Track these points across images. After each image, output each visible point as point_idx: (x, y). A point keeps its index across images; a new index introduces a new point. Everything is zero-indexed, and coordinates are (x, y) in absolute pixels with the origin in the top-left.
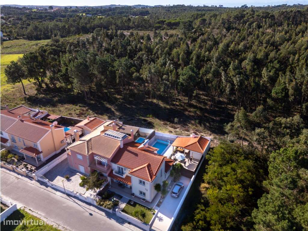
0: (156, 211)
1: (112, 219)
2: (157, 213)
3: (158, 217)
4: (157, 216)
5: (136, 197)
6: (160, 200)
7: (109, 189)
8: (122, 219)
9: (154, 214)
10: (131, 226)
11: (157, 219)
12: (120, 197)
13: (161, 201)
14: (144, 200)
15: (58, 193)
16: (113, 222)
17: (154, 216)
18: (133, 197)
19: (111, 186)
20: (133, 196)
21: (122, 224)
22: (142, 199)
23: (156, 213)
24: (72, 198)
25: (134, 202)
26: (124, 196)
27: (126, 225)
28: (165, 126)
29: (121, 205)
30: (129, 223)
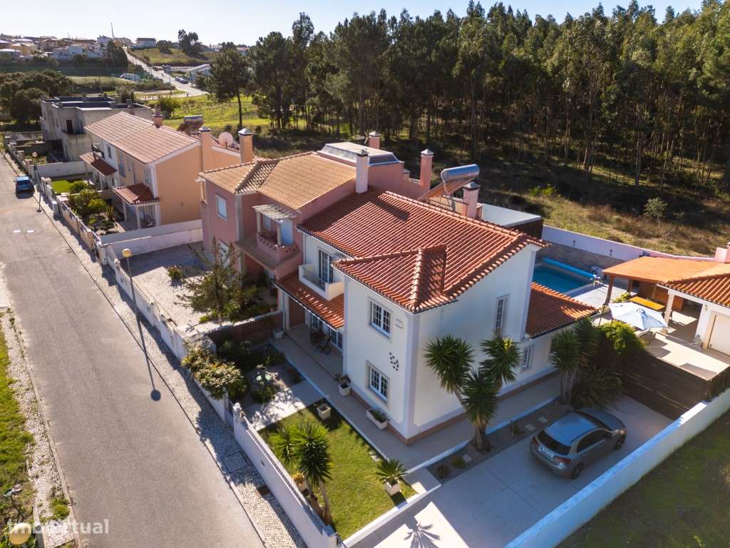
0: (420, 490)
1: (208, 442)
2: (421, 505)
3: (413, 525)
4: (408, 518)
5: (353, 394)
6: (462, 451)
7: (271, 341)
8: (246, 458)
9: (398, 499)
10: (265, 504)
11: (404, 530)
12: (294, 379)
13: (467, 458)
14: (381, 417)
15: (123, 308)
16: (205, 455)
17: (395, 511)
18: (343, 392)
19: (285, 334)
20: (344, 386)
21: (233, 479)
22: (372, 412)
23: (411, 500)
24: (144, 329)
25: (334, 411)
26: (308, 379)
27: (248, 492)
28: (596, 224)
29: (280, 404)
30: (264, 491)
